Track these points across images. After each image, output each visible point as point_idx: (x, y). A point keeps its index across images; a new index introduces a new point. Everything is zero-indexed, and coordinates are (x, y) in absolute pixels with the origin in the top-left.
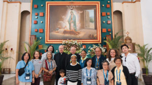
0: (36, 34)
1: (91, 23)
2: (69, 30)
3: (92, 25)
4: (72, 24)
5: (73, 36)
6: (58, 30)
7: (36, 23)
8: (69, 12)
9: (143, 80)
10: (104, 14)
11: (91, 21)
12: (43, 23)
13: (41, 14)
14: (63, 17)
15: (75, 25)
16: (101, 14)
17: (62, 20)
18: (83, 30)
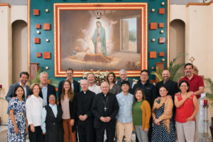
0: (39, 61)
1: (130, 42)
2: (94, 54)
3: (133, 46)
4: (99, 44)
5: (100, 64)
6: (75, 54)
7: (38, 42)
8: (94, 21)
9: (210, 134)
10: (154, 25)
11: (131, 39)
12: (49, 41)
13: (46, 26)
14: (84, 31)
15: (104, 45)
16: (149, 26)
17: (82, 36)
18: (118, 54)
